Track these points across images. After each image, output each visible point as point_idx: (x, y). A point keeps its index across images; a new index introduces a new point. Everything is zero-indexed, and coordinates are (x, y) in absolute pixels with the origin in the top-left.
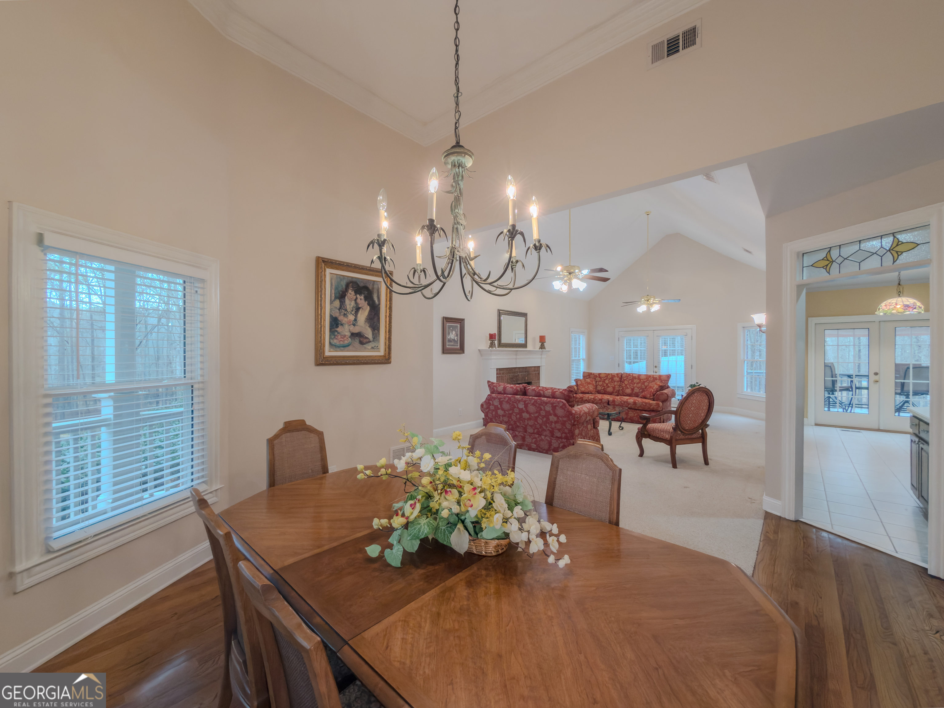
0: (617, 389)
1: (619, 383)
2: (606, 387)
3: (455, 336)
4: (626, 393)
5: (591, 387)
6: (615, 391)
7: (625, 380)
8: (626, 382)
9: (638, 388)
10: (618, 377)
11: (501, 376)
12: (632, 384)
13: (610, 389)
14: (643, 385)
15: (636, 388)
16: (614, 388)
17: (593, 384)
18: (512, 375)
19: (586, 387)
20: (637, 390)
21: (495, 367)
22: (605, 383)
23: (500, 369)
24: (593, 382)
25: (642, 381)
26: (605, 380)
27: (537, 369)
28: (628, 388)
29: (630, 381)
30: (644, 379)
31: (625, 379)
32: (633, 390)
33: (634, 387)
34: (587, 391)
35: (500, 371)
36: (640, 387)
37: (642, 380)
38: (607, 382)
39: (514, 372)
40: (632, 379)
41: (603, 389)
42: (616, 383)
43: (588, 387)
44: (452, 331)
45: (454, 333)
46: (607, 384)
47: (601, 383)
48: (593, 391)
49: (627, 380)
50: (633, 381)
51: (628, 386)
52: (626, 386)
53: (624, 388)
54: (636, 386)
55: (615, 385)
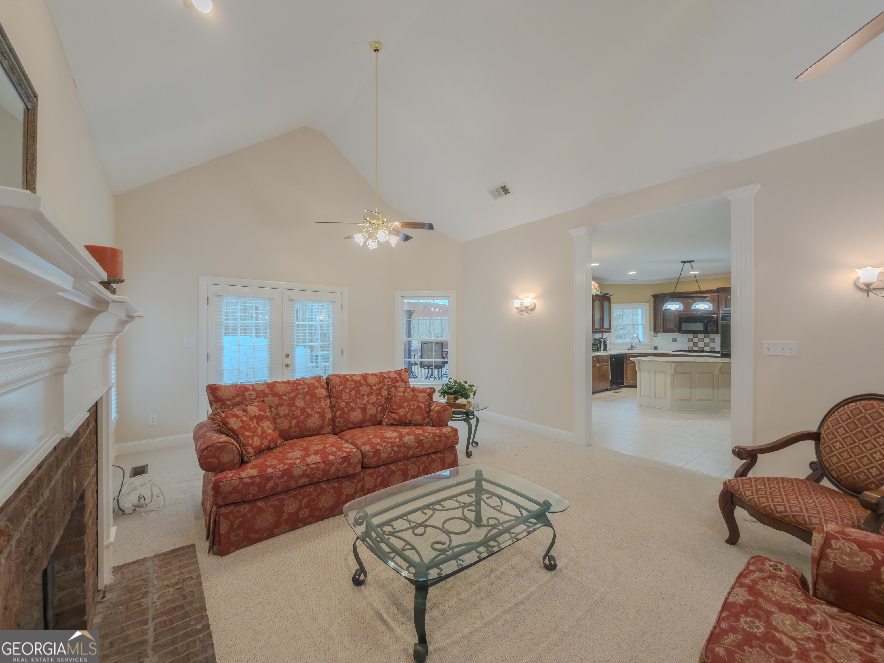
1: (329, 402)
4: (352, 423)
7: (342, 390)
8: (346, 397)
9: (373, 404)
10: (322, 386)
12: (359, 398)
13: (314, 422)
14: (380, 397)
15: (369, 406)
16: (322, 415)
20: (372, 411)
22: (297, 408)
25: (374, 388)
26: (293, 399)
28: (353, 409)
29: (353, 393)
30: (378, 384)
31: (341, 388)
32: (364, 410)
33: (365, 405)
36: (375, 403)
37: (375, 386)
38: (300, 403)
40: (355, 386)
41: (297, 425)
42: (323, 403)
46: (303, 410)
47: (283, 410)
49: (347, 391)
50: (358, 392)
51: (350, 405)
52: (346, 407)
53: (346, 410)
54: (368, 401)
55: (323, 409)
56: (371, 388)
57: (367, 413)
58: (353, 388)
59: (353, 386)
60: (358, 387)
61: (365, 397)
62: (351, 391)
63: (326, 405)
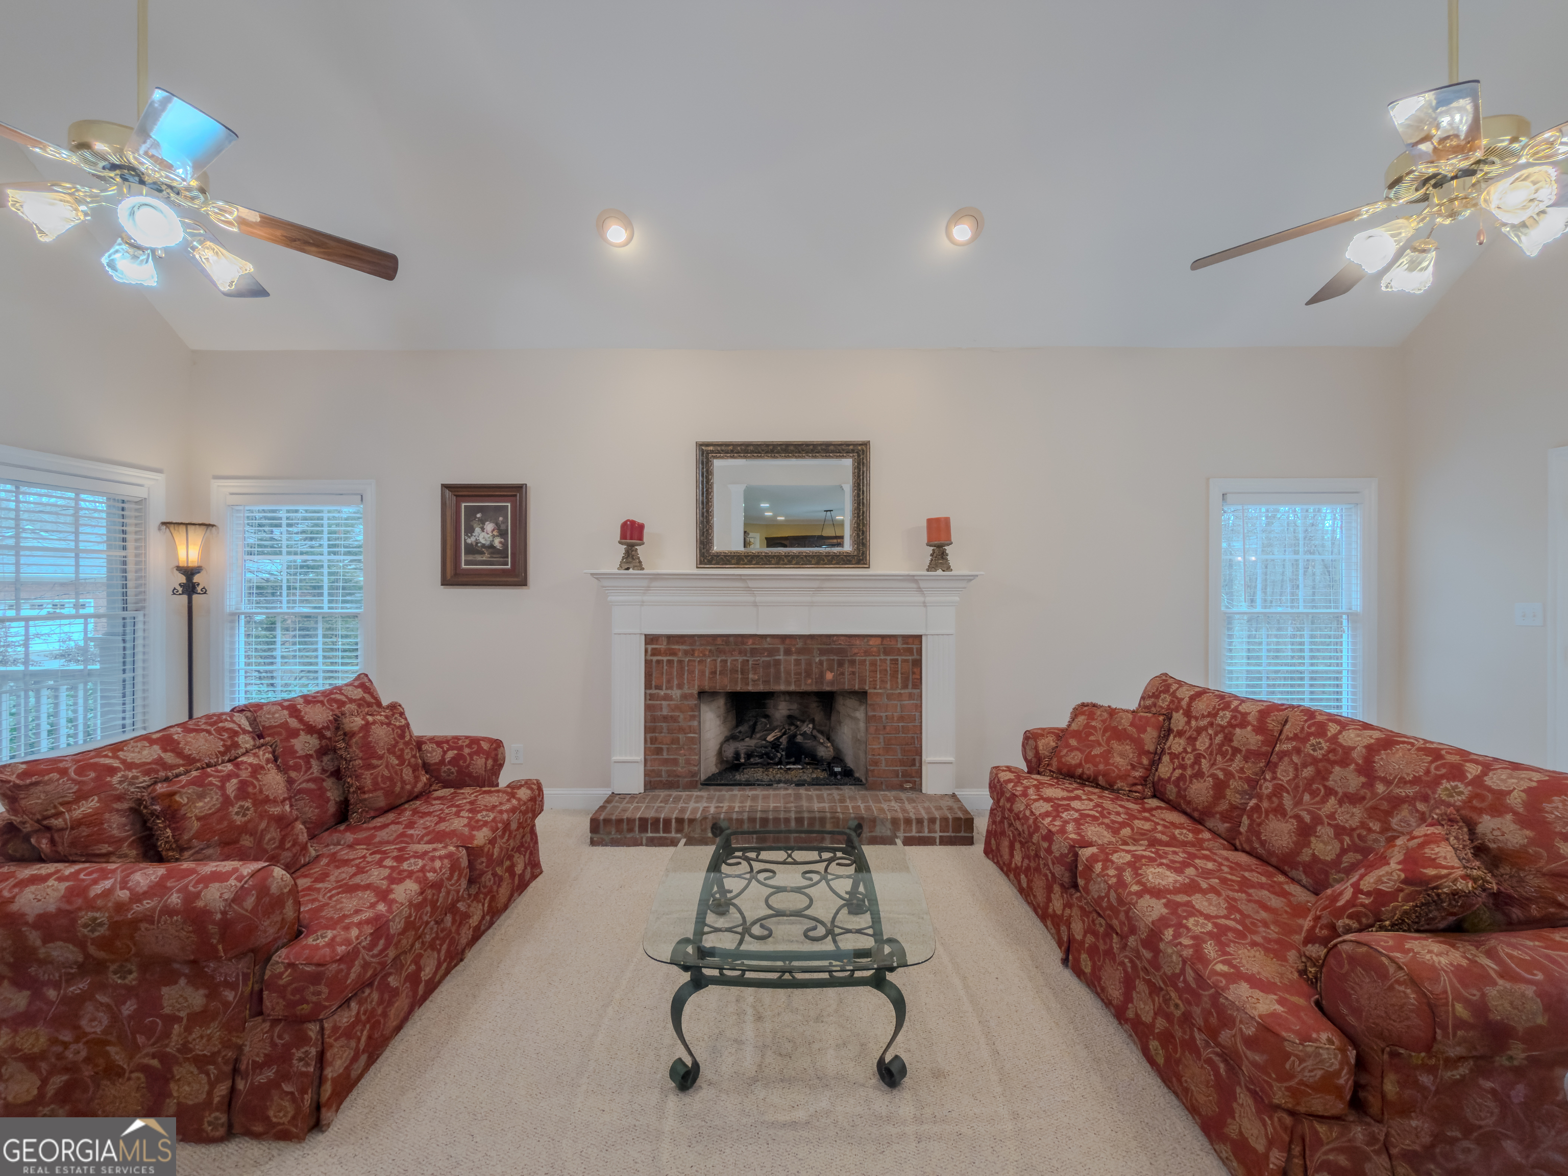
0: (1232, 796)
1: (1250, 769)
2: (1189, 772)
3: (494, 536)
4: (1263, 843)
5: (1122, 755)
6: (1223, 806)
9: (1340, 831)
10: (1261, 729)
11: (675, 659)
12: (1314, 794)
13: (1200, 791)
14: (1376, 826)
15: (1325, 831)
16: (1220, 787)
17: (1138, 744)
18: (740, 659)
19: (1097, 751)
21: (638, 631)
22: (1196, 748)
23: (670, 638)
24: (1142, 729)
25: (1380, 788)
27: (913, 643)
28: (1280, 811)
29: (1308, 772)
30: (1403, 782)
31: (1288, 746)
32: (1305, 832)
33: (1317, 820)
34: (1089, 769)
35: (668, 643)
37: (1387, 782)
39: (754, 652)
40: (1325, 758)
42: (1238, 760)
43: (1108, 753)
44: (482, 522)
45: (489, 526)
46: (1200, 760)
47: (1179, 743)
48: (1124, 777)
49: (1295, 759)
50: (1322, 775)
51: (1281, 798)
52: (1269, 797)
53: (1265, 805)
54: (1332, 816)
55: (1229, 775)
56: (1369, 785)
57: (1308, 844)
58: (1315, 761)
59: (1319, 754)
60: (1333, 763)
61: (1332, 801)
62: (1305, 766)
63: (1242, 770)
